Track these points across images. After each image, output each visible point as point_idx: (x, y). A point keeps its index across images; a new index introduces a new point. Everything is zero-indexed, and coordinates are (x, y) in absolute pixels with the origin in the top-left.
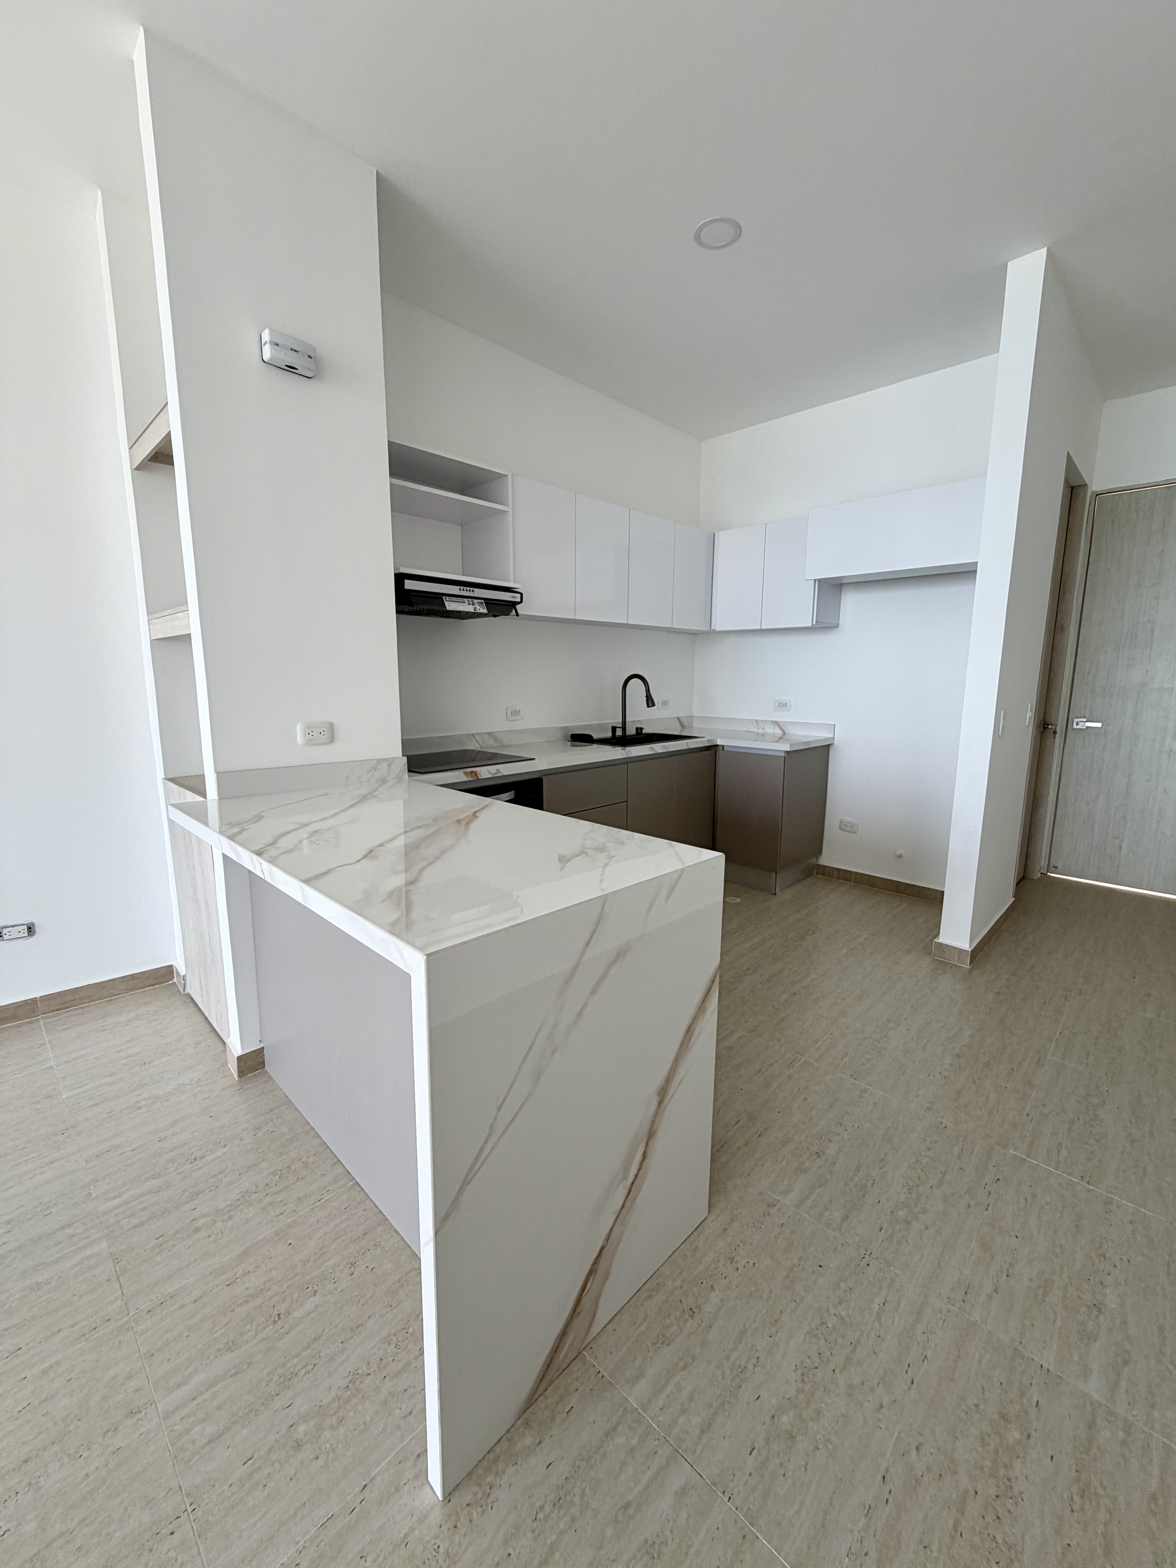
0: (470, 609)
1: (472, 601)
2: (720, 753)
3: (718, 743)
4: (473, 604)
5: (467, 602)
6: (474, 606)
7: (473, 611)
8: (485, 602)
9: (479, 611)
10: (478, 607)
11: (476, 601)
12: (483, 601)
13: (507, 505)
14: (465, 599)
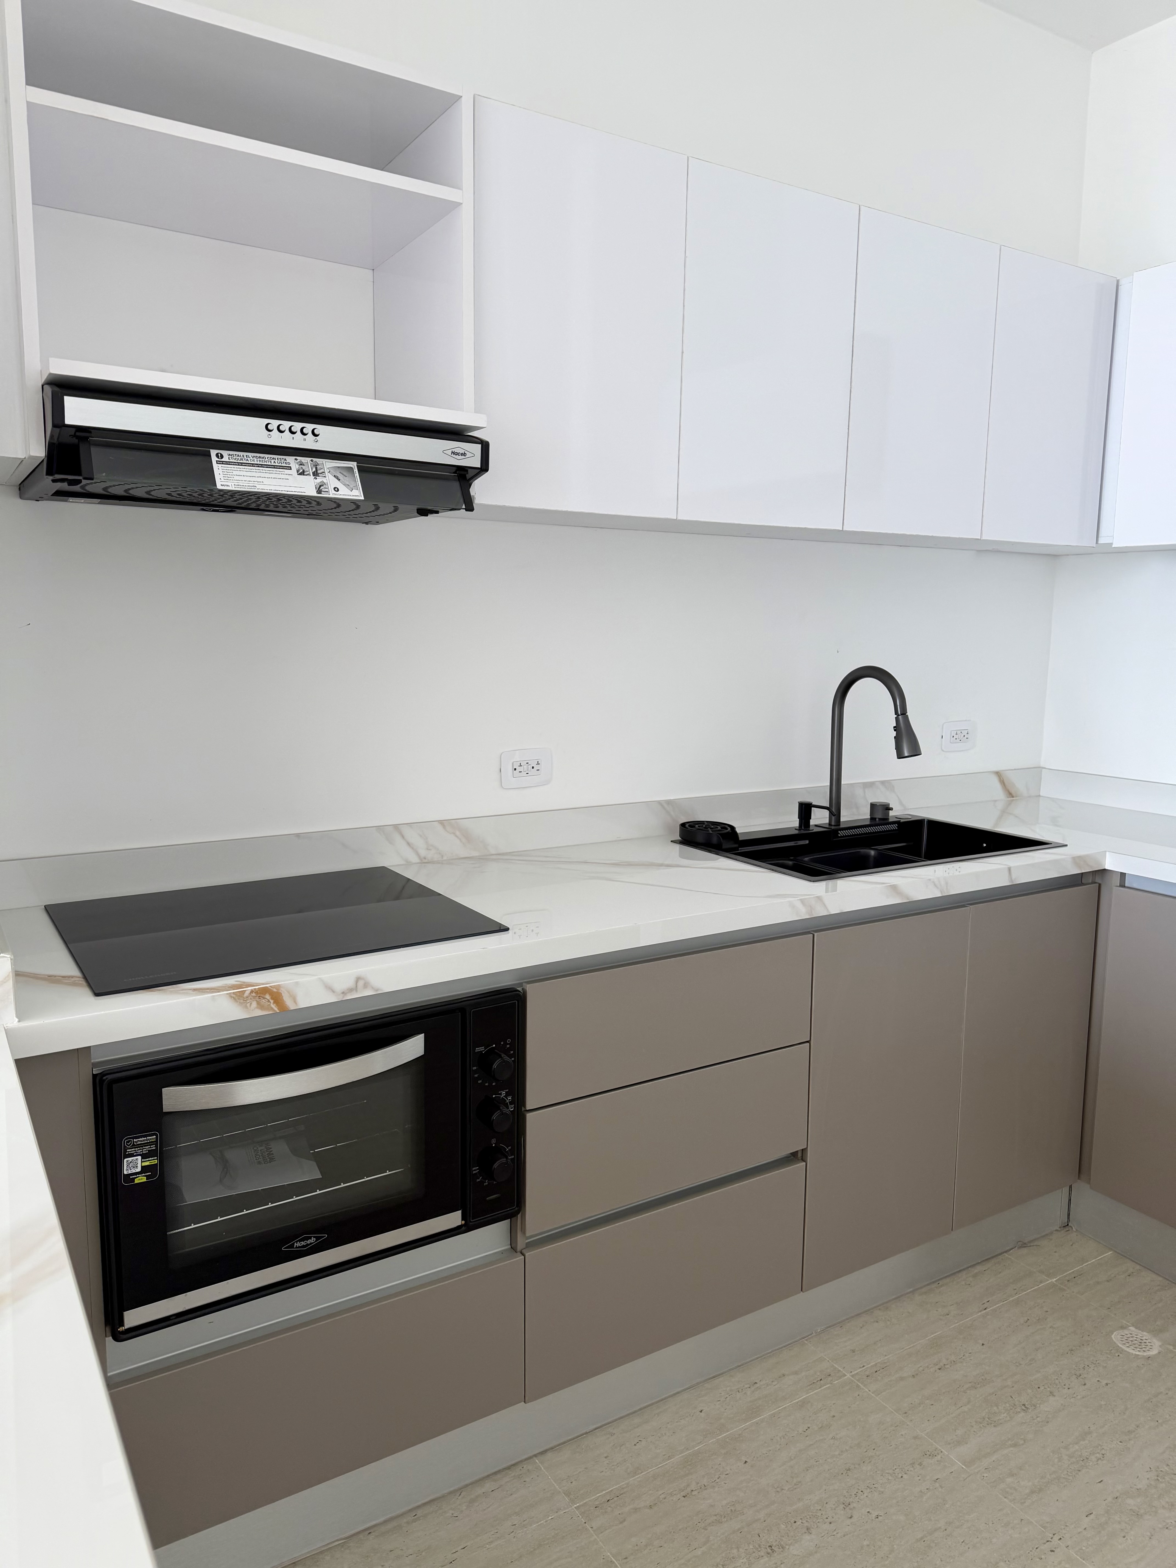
0: (306, 487)
1: (316, 466)
2: (1113, 896)
3: (1108, 867)
4: (316, 474)
5: (295, 467)
6: (319, 480)
7: (313, 493)
8: (360, 469)
9: (332, 494)
10: (331, 482)
11: (327, 464)
12: (353, 465)
13: (457, 186)
14: (291, 460)
